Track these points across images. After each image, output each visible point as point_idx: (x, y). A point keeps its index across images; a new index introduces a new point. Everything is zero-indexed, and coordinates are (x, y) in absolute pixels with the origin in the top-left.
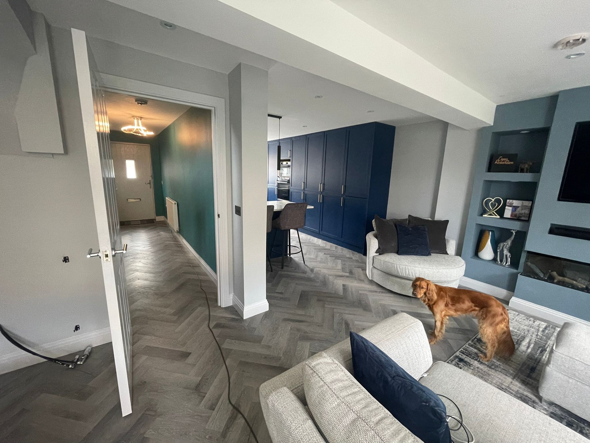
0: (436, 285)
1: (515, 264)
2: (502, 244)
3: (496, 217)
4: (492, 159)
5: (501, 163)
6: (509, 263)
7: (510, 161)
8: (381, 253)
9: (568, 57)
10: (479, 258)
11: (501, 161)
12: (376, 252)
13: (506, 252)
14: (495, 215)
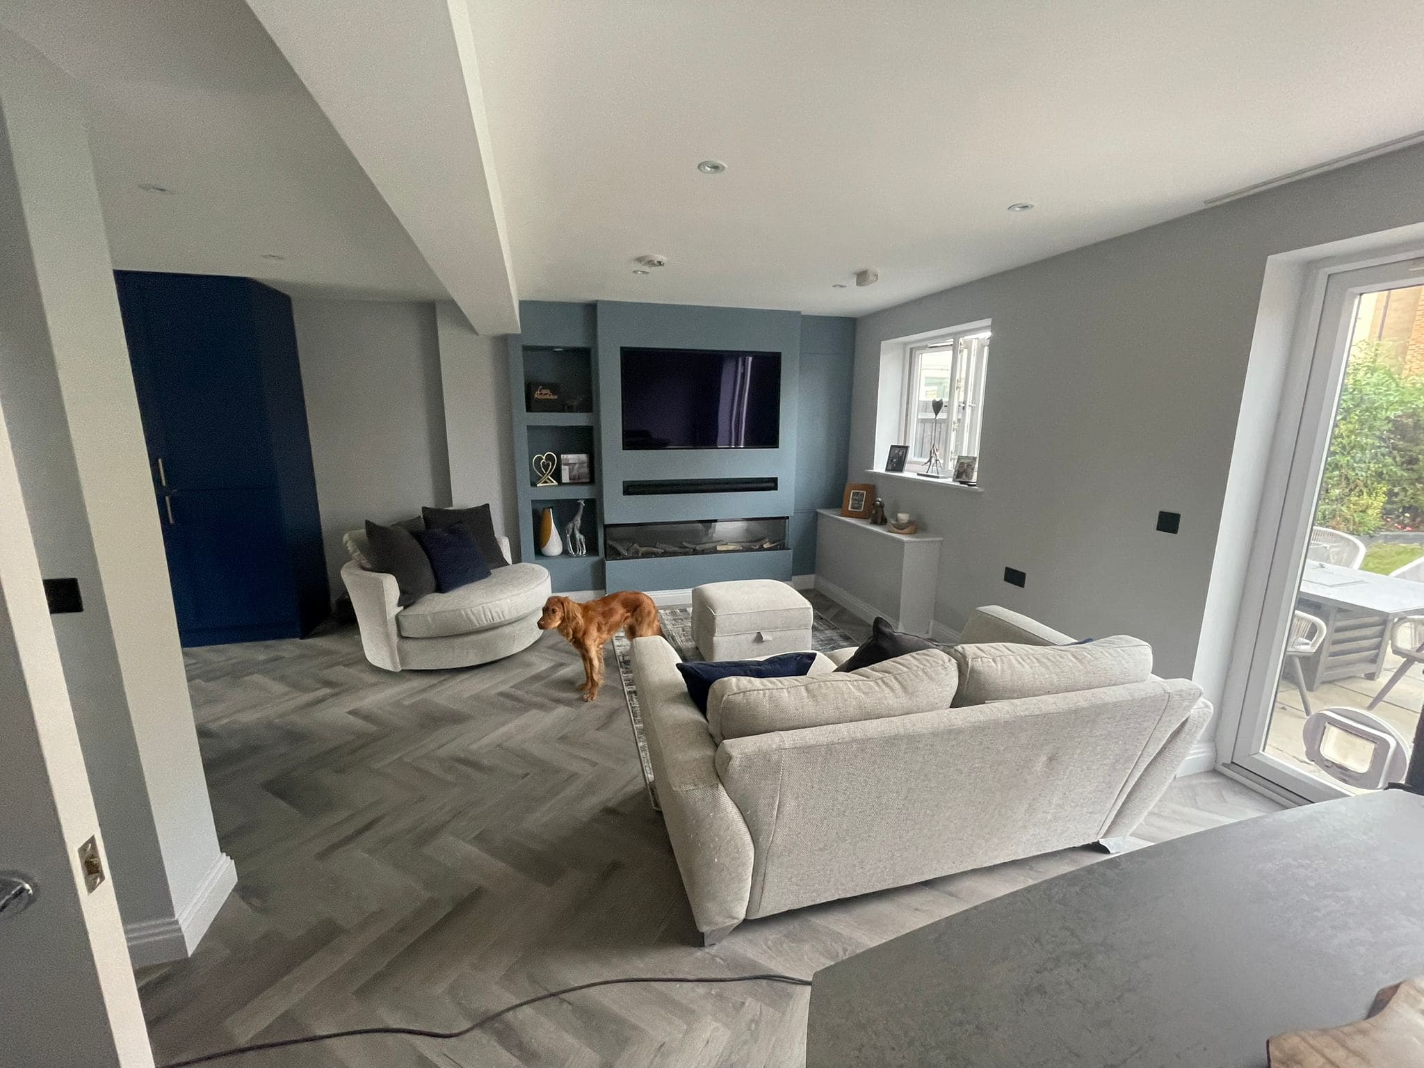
0: (579, 604)
1: (592, 549)
2: (571, 525)
3: (552, 484)
4: (529, 389)
5: (543, 397)
6: (585, 551)
7: (553, 394)
8: (407, 604)
9: (635, 272)
10: (546, 556)
11: (541, 394)
12: (399, 605)
13: (579, 536)
14: (551, 481)
